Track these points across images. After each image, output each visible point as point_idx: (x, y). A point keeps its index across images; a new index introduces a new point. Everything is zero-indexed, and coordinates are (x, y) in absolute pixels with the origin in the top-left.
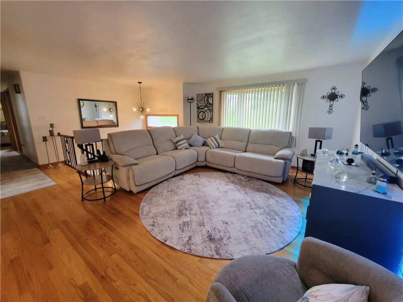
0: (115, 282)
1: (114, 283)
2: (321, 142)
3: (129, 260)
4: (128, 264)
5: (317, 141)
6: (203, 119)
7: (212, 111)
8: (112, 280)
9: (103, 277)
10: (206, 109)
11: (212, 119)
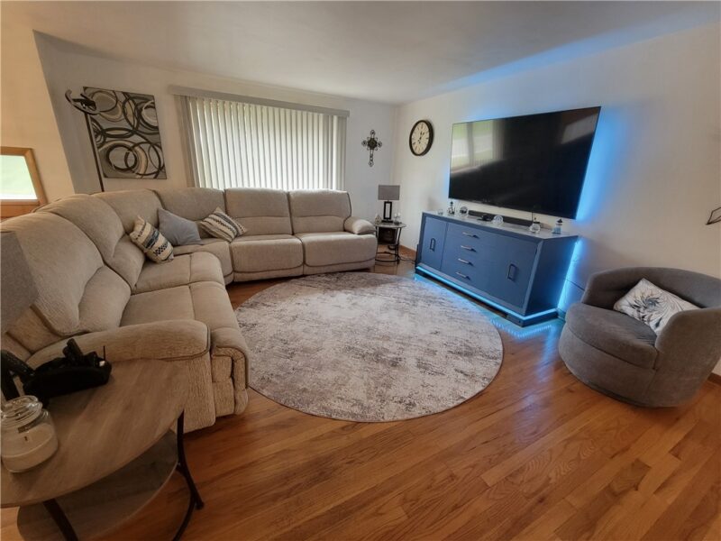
0: (550, 479)
1: (552, 481)
2: (391, 203)
3: (500, 454)
4: (509, 457)
5: (385, 203)
6: (129, 169)
7: (156, 146)
8: (546, 484)
9: (541, 500)
10: (136, 139)
11: (161, 168)
